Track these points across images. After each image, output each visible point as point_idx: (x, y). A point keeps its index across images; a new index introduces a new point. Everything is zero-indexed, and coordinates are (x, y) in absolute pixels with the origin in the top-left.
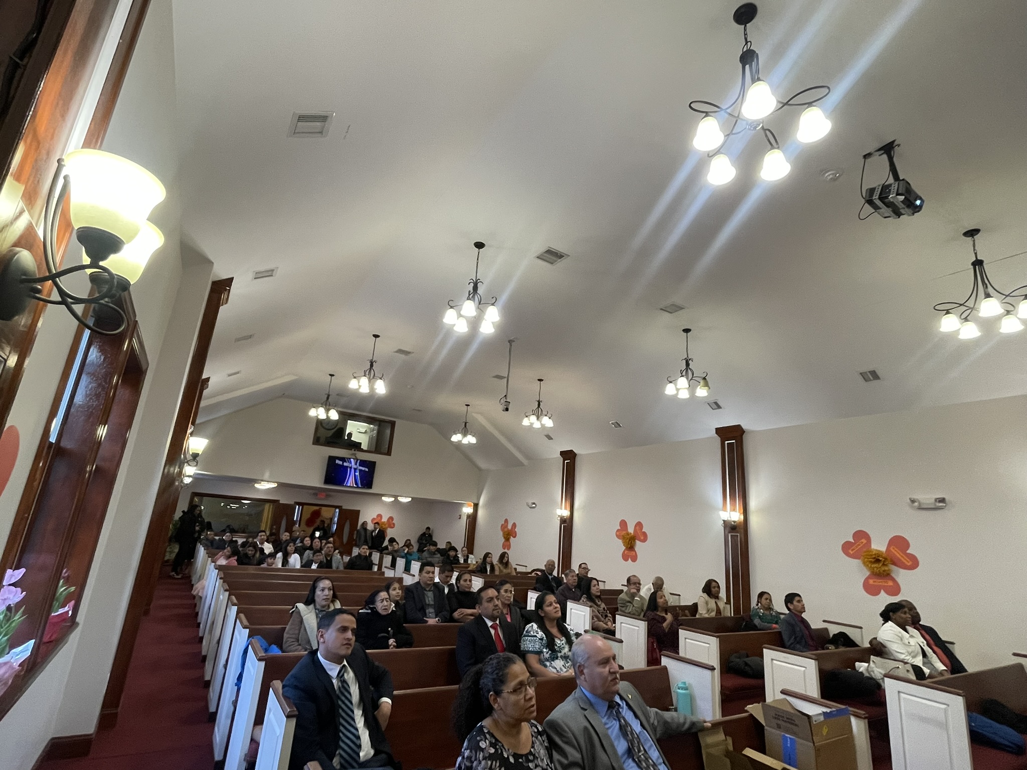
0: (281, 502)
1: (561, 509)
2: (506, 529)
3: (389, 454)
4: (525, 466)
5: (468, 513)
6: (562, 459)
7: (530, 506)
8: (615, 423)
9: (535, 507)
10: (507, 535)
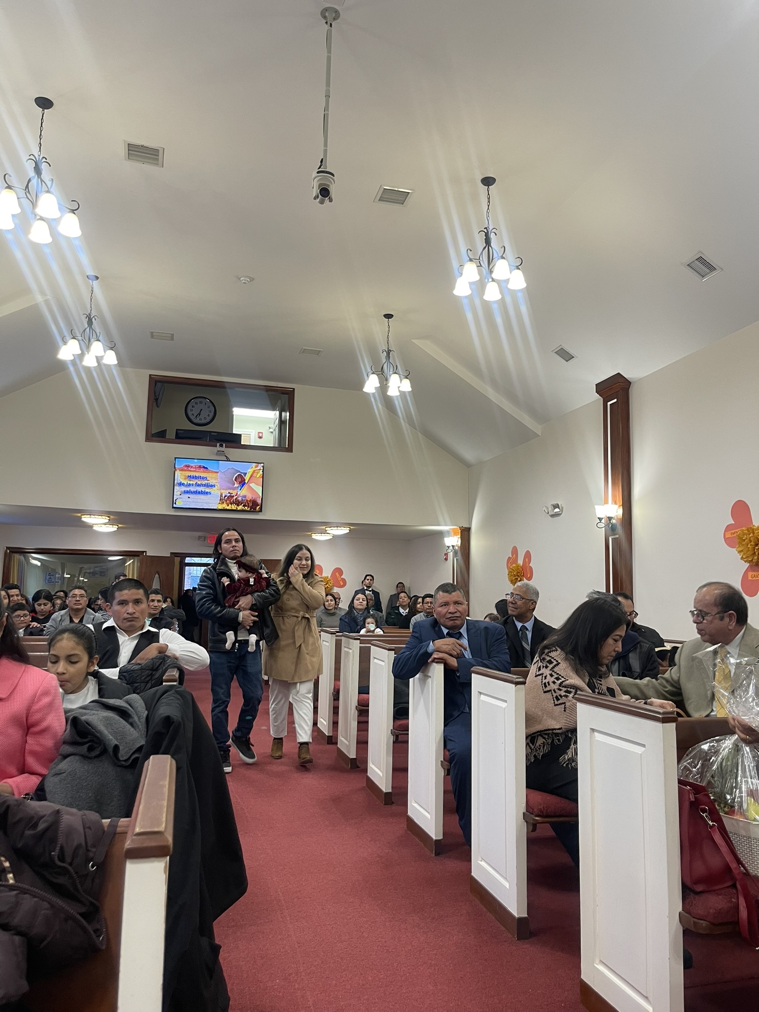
0: (150, 554)
1: (606, 502)
2: (514, 565)
3: (290, 449)
4: (539, 436)
5: (453, 546)
6: (602, 399)
7: (550, 514)
8: (697, 262)
9: (560, 513)
10: (517, 577)
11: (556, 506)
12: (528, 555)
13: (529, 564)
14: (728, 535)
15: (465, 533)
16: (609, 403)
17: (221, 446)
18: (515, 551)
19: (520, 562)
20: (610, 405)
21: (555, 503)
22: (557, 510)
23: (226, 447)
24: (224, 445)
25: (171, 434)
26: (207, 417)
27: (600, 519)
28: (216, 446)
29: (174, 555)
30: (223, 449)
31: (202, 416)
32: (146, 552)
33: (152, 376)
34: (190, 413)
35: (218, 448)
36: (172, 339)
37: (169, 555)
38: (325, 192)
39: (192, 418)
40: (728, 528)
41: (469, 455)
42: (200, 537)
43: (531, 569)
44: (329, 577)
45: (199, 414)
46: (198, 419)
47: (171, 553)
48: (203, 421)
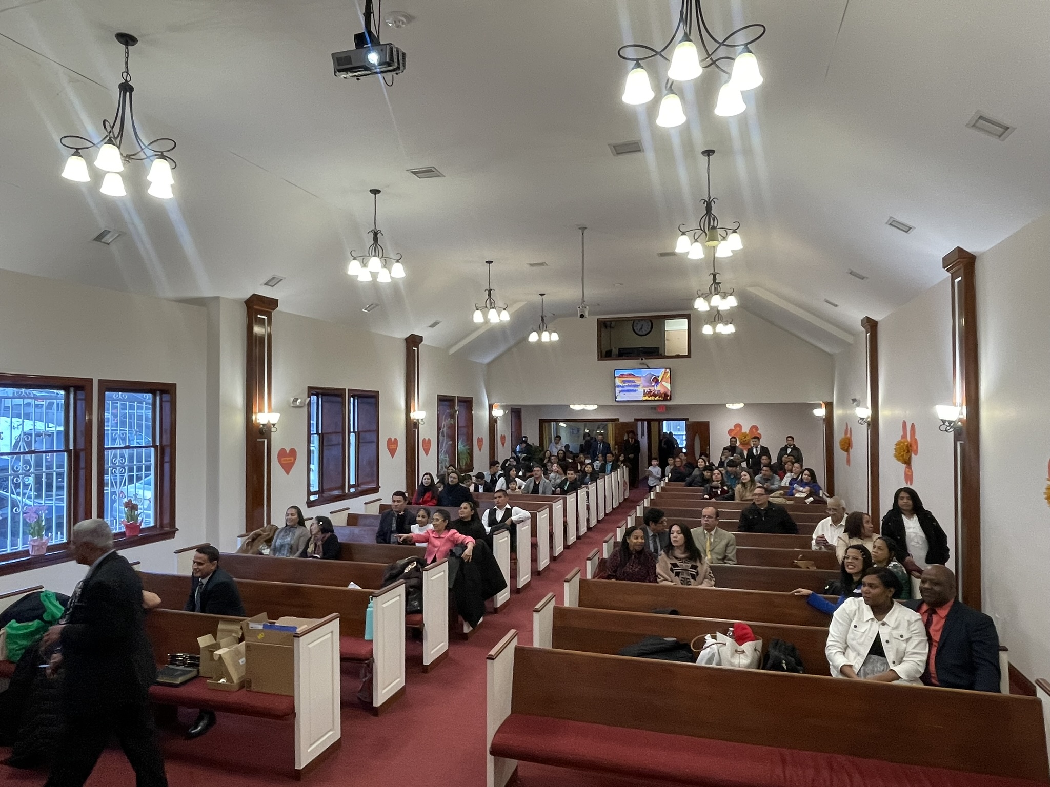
0: (621, 421)
2: (846, 437)
3: (692, 358)
4: (852, 344)
5: (821, 417)
6: (865, 331)
9: (858, 404)
10: (844, 446)
11: (854, 400)
12: (851, 431)
13: (852, 437)
15: (829, 406)
17: (642, 359)
18: (847, 425)
19: (848, 435)
20: (869, 335)
21: (855, 398)
22: (856, 403)
23: (645, 359)
25: (615, 354)
26: (647, 330)
28: (639, 359)
29: (637, 420)
31: (643, 330)
32: (619, 419)
33: (600, 320)
34: (635, 329)
35: (640, 361)
37: (633, 421)
43: (852, 441)
45: (641, 328)
46: (641, 331)
47: (635, 419)
48: (645, 333)
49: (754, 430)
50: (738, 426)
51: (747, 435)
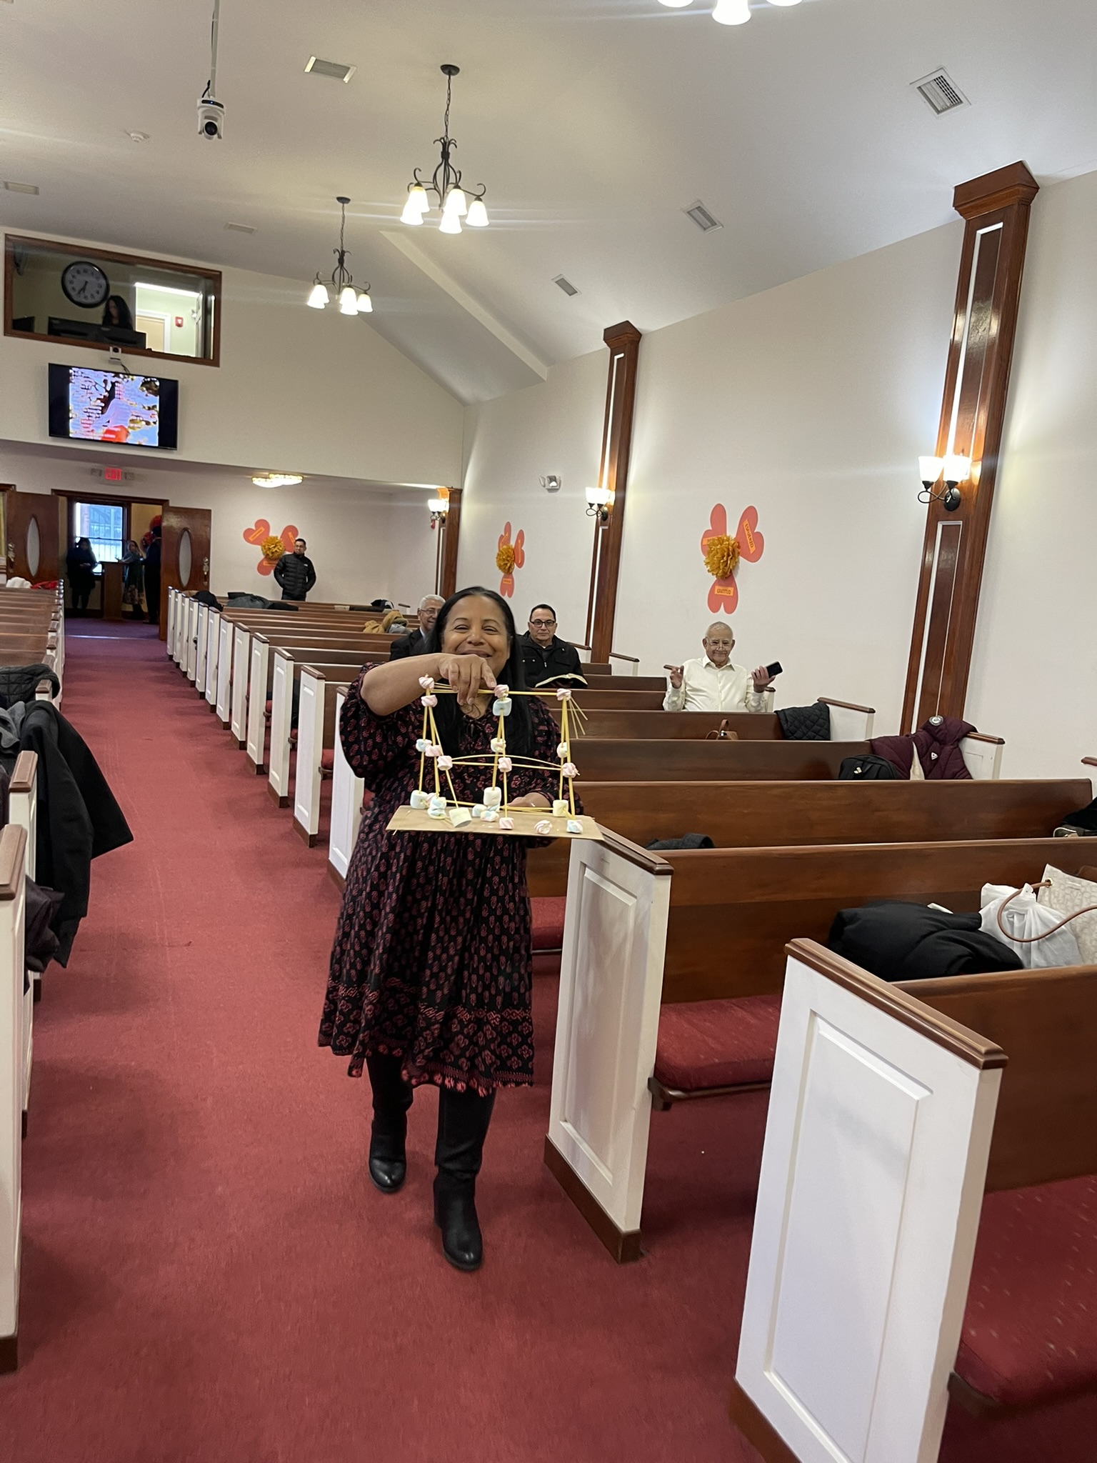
1: (600, 486)
2: (505, 547)
3: (215, 362)
4: (543, 381)
5: (439, 513)
6: (609, 350)
7: (547, 487)
8: (696, 210)
9: (558, 487)
10: (506, 562)
11: (552, 479)
12: (521, 536)
13: (522, 546)
14: (705, 543)
15: (456, 496)
16: (616, 357)
17: (116, 350)
18: (508, 528)
19: (513, 543)
20: (618, 359)
21: (552, 474)
22: (554, 484)
23: (122, 352)
24: (120, 350)
25: (41, 326)
26: (96, 295)
27: (591, 505)
28: (108, 350)
29: (57, 492)
30: (119, 355)
31: (87, 293)
32: (15, 485)
33: (9, 237)
34: (69, 287)
35: (111, 353)
36: (36, 191)
37: (49, 493)
38: (211, 129)
39: (73, 293)
40: (707, 534)
41: (465, 389)
42: (93, 471)
43: (523, 553)
44: (279, 538)
45: (83, 289)
46: (82, 295)
47: (53, 490)
48: (90, 301)
49: (290, 533)
50: (263, 524)
51: (279, 542)
